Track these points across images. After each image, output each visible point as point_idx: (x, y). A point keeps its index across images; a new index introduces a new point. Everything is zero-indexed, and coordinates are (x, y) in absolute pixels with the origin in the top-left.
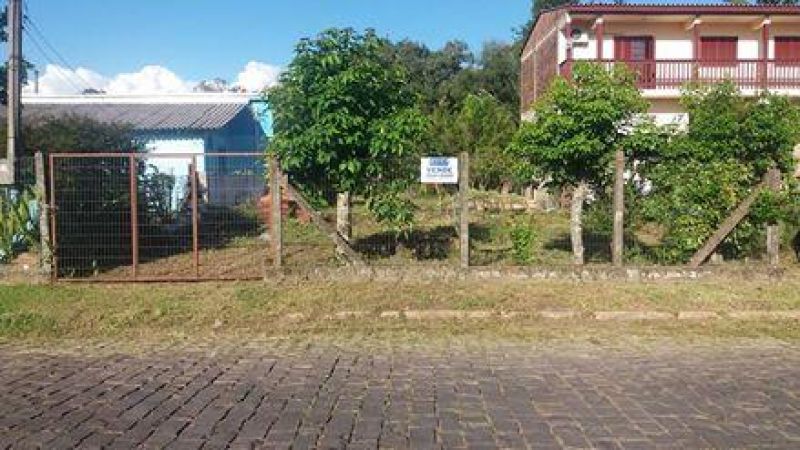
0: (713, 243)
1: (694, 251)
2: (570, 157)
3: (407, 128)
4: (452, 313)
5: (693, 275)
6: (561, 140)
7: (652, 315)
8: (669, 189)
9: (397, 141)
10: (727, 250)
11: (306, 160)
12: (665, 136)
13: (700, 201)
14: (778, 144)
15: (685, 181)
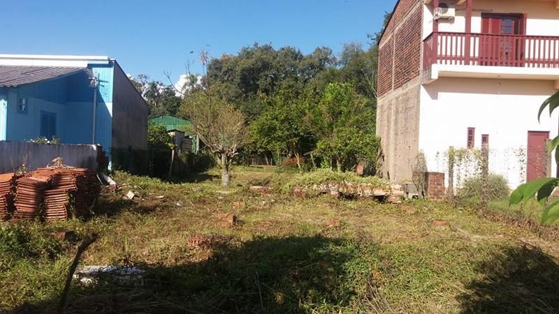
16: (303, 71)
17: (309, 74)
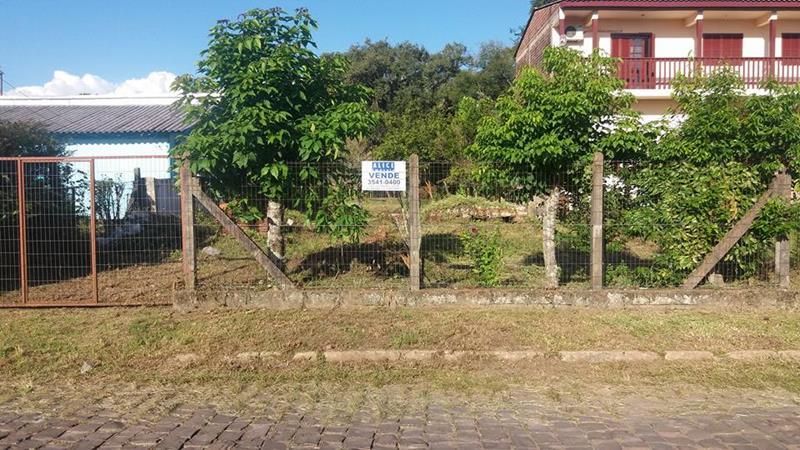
0: (711, 262)
1: (688, 271)
2: (538, 160)
3: (344, 125)
4: (383, 353)
5: (687, 300)
6: (527, 140)
7: (631, 355)
8: (657, 198)
9: (331, 141)
10: (727, 270)
11: (220, 162)
12: (653, 135)
13: (694, 212)
14: (787, 145)
15: (677, 187)
16: (430, 75)
17: (437, 79)
